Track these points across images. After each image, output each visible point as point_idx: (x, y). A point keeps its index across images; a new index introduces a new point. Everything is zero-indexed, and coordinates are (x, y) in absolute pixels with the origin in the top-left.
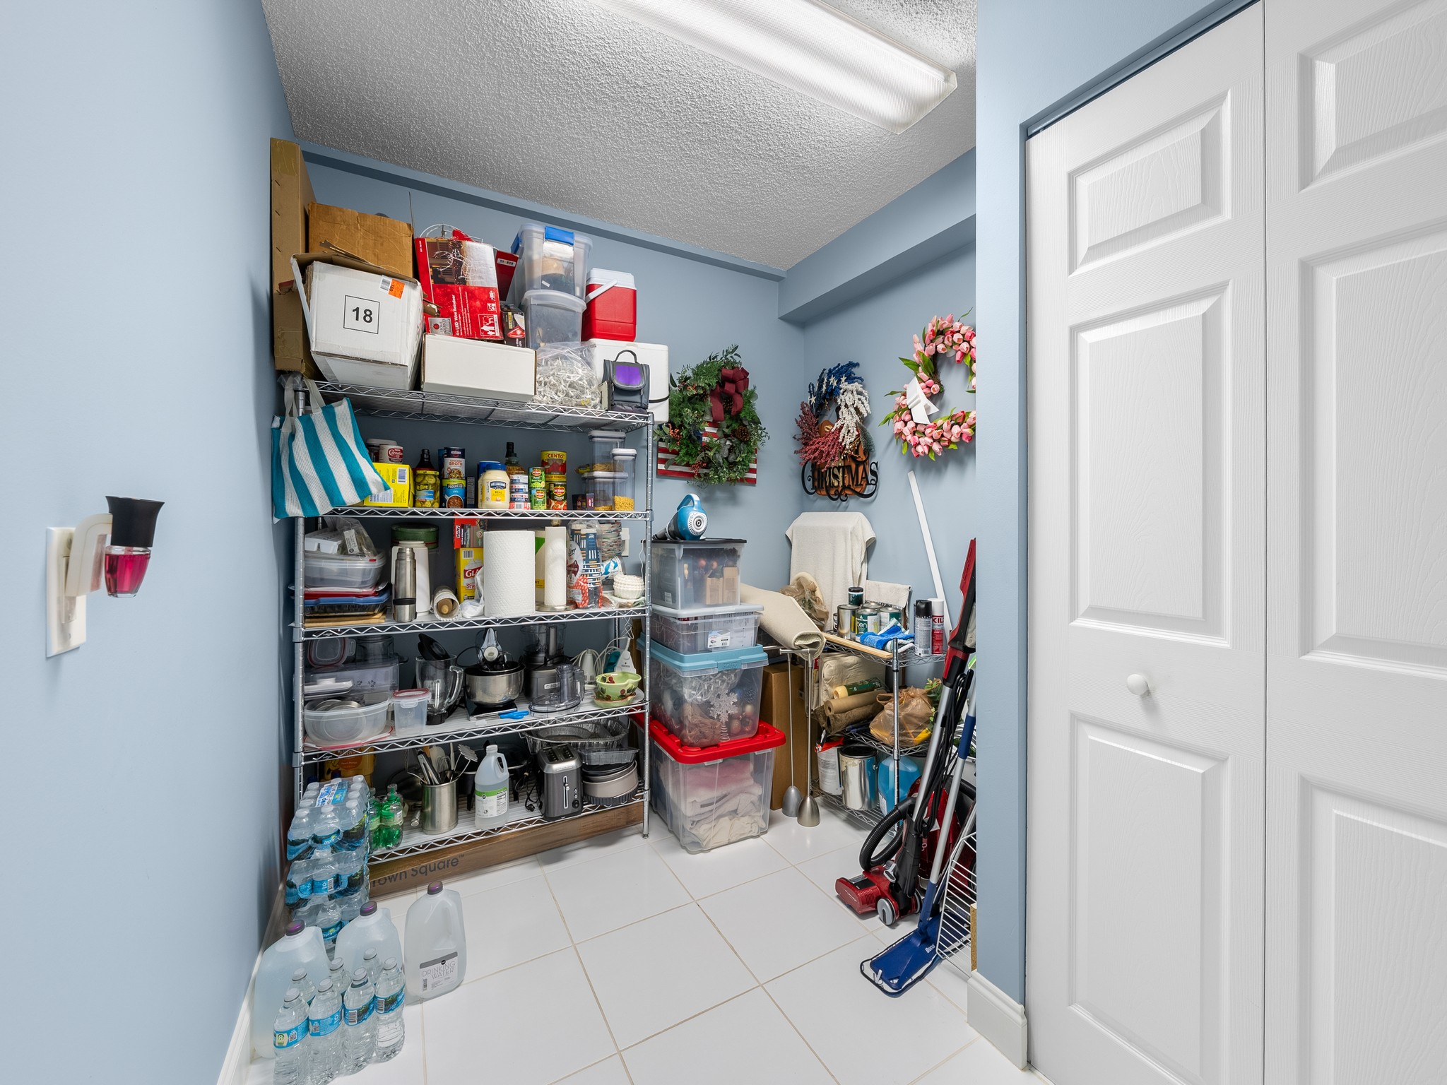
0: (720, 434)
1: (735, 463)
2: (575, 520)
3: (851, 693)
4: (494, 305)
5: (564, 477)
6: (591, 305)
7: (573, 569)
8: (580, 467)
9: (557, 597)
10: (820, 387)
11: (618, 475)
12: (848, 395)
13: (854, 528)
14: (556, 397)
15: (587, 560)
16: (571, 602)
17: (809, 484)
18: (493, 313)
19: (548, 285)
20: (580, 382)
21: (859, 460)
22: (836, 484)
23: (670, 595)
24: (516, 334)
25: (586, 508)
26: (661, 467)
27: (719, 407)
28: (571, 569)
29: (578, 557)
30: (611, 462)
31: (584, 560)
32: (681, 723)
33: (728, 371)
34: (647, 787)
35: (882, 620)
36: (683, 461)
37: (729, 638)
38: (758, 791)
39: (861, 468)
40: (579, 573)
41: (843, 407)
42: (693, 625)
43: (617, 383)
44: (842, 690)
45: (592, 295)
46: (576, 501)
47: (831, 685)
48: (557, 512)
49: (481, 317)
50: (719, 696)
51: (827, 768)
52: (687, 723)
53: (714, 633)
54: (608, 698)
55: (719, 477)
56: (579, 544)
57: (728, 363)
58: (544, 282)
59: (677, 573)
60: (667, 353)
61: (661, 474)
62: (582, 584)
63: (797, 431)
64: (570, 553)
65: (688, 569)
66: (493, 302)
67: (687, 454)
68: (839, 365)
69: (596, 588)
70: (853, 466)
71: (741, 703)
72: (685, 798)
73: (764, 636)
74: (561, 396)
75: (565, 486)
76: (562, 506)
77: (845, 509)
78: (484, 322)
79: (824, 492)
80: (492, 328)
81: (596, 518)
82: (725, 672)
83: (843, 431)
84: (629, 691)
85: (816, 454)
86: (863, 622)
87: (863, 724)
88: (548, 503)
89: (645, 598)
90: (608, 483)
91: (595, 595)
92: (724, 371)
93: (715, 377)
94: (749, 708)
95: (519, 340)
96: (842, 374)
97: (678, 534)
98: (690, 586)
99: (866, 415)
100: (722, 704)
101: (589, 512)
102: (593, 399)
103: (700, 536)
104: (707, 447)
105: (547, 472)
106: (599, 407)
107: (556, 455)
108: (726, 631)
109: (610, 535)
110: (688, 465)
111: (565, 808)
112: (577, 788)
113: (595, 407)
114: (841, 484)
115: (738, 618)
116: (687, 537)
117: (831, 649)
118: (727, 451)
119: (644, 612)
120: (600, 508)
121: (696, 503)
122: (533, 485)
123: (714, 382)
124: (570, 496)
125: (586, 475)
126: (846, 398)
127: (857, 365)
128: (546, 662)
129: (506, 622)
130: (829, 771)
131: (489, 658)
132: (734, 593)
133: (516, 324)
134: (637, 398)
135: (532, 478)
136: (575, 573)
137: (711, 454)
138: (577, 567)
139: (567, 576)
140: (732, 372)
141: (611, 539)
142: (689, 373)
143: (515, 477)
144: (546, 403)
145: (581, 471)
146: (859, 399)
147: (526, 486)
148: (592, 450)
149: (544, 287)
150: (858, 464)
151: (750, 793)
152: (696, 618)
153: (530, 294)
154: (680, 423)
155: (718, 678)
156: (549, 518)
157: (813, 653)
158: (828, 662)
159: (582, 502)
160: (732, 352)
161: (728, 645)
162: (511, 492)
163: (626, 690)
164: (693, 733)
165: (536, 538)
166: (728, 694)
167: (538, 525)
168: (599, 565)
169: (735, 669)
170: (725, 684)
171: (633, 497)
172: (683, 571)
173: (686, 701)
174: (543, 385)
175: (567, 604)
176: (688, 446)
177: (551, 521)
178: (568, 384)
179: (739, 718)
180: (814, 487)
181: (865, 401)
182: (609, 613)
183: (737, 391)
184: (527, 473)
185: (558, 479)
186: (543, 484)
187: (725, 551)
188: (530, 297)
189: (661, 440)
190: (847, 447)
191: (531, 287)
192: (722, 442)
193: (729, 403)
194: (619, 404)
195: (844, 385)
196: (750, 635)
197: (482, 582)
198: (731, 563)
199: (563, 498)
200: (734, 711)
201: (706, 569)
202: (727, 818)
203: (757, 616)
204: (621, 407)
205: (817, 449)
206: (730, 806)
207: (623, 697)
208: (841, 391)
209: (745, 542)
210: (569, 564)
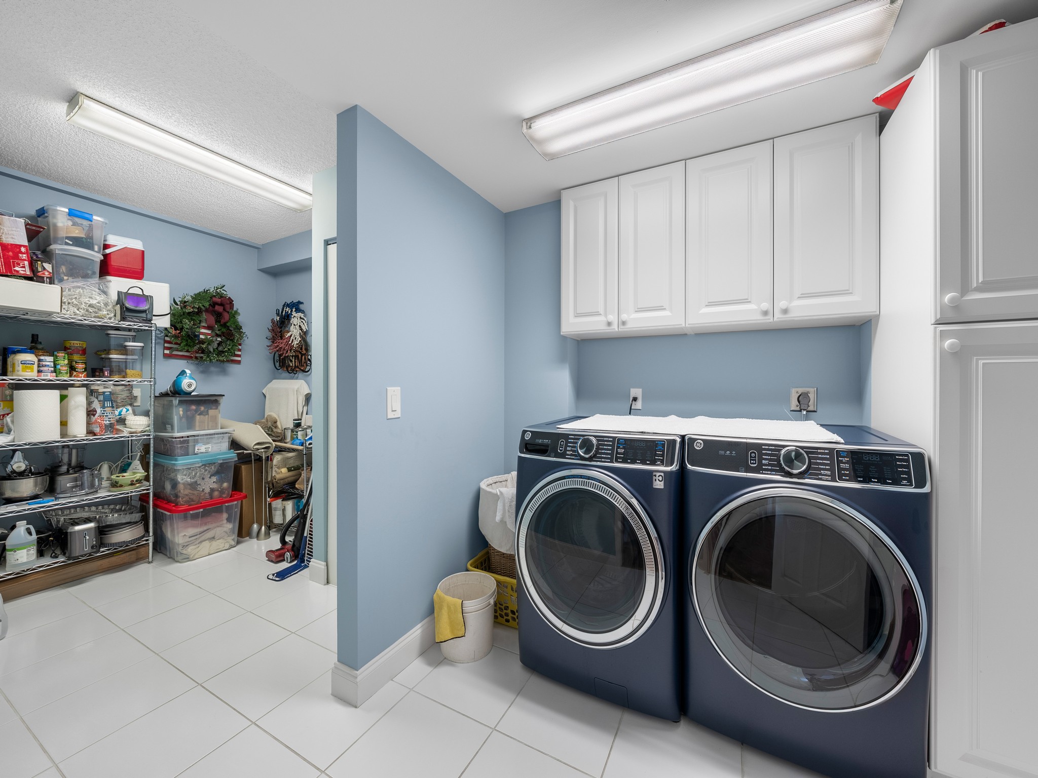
0: (214, 334)
1: (223, 352)
2: (94, 384)
3: (289, 470)
4: (24, 255)
5: (85, 358)
6: (106, 256)
7: (92, 413)
8: (98, 351)
9: (78, 429)
10: (282, 312)
11: (129, 357)
12: (296, 319)
13: (298, 388)
14: (78, 312)
15: (103, 407)
16: (90, 432)
17: (277, 364)
18: (25, 260)
19: (71, 243)
20: (98, 304)
21: (303, 353)
22: (291, 365)
23: (170, 426)
24: (44, 274)
25: (104, 376)
26: (167, 352)
27: (212, 319)
28: (90, 413)
29: (96, 405)
30: (124, 350)
31: (101, 407)
32: (177, 496)
33: (217, 300)
34: (151, 534)
35: (307, 433)
36: (184, 349)
37: (210, 447)
38: (230, 526)
39: (303, 357)
40: (97, 415)
41: (293, 325)
42: (185, 441)
43: (127, 305)
44: (284, 470)
45: (108, 251)
46: (94, 372)
47: (279, 468)
48: (79, 379)
49: (13, 262)
50: (203, 479)
51: (276, 511)
52: (180, 494)
53: (199, 444)
54: (121, 486)
55: (210, 360)
56: (97, 398)
57: (218, 293)
58: (66, 240)
59: (174, 413)
60: (169, 288)
61: (165, 356)
62: (100, 421)
63: (270, 335)
64: (89, 403)
65: (182, 411)
66: (24, 253)
67: (187, 345)
68: (293, 302)
69: (111, 424)
70: (300, 356)
71: (221, 481)
72: (178, 534)
73: (235, 445)
74: (82, 311)
75: (85, 363)
76: (83, 375)
77: (297, 378)
78: (16, 265)
79: (285, 369)
80: (24, 269)
81: (111, 382)
82: (206, 465)
83: (292, 338)
84: (137, 481)
85: (277, 349)
86: (296, 435)
87: (292, 484)
88: (70, 373)
89: (150, 428)
90: (123, 361)
91: (110, 427)
92: (214, 299)
93: (208, 301)
94: (225, 485)
95: (47, 278)
96: (293, 307)
97: (176, 391)
98: (184, 420)
99: (305, 330)
100: (206, 483)
101: (105, 379)
102: (108, 314)
103: (191, 393)
104: (202, 342)
105: (70, 354)
106: (113, 319)
107: (76, 344)
108: (208, 443)
109: (122, 393)
110: (188, 351)
111: (85, 550)
112: (96, 538)
113: (110, 318)
114: (294, 365)
115: (216, 436)
116: (182, 393)
117: (279, 450)
118: (217, 345)
119: (149, 435)
120: (116, 377)
121: (188, 375)
122: (57, 362)
123: (207, 305)
124: (89, 370)
125: (103, 356)
126: (294, 321)
127: (302, 303)
128: (68, 471)
129: (35, 444)
130: (277, 512)
131: (17, 470)
132: (217, 424)
133: (44, 269)
134: (144, 315)
135: (57, 358)
136: (94, 415)
137: (204, 346)
138: (96, 411)
139: (87, 418)
140: (220, 300)
141: (125, 394)
142: (189, 298)
143: (42, 358)
144: (70, 314)
145: (99, 353)
146: (302, 322)
147: (52, 364)
148: (109, 341)
149: (67, 244)
150: (302, 355)
151: (223, 527)
152: (188, 437)
153: (55, 247)
154: (181, 327)
155: (202, 469)
156: (72, 382)
157: (265, 452)
158: (277, 457)
159: (99, 373)
160: (221, 289)
161: (210, 451)
162: (38, 367)
163: (135, 480)
164: (184, 499)
165: (60, 395)
166: (210, 478)
167: (63, 387)
168: (114, 410)
169: (214, 463)
170: (207, 472)
171: (142, 370)
172: (178, 412)
173: (179, 483)
174: (67, 304)
175: (87, 433)
176: (187, 341)
177: (73, 384)
178: (88, 305)
179: (218, 490)
180: (280, 366)
181: (305, 323)
182: (122, 437)
183: (224, 310)
184: (52, 355)
185: (78, 359)
186: (66, 362)
187: (211, 401)
188: (55, 249)
189: (167, 336)
190: (295, 346)
191: (55, 242)
192: (214, 339)
193: (219, 317)
194: (129, 318)
195: (294, 313)
196: (225, 445)
197: (13, 422)
198: (214, 407)
199: (83, 370)
200: (215, 486)
201: (196, 411)
202: (207, 541)
203: (229, 435)
204: (130, 319)
205: (278, 346)
206: (210, 534)
207: (132, 484)
208: (292, 316)
209: (224, 395)
210: (89, 410)
